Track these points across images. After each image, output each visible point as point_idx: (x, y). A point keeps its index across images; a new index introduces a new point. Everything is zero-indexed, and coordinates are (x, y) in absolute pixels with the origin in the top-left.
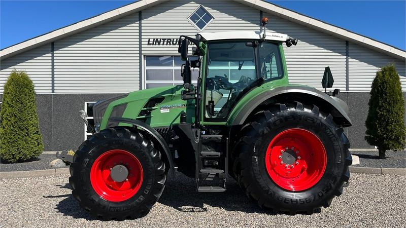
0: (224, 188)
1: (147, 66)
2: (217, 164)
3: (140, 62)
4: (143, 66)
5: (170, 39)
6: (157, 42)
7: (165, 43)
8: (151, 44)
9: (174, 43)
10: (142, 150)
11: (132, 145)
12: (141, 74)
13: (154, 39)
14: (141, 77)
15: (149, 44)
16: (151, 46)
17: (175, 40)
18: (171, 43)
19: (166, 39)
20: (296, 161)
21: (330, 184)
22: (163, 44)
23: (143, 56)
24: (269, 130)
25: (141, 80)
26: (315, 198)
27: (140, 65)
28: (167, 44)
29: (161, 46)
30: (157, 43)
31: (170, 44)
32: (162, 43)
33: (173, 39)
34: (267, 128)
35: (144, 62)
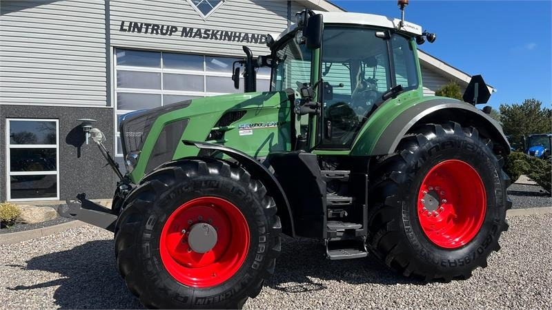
0: (364, 251)
1: (118, 65)
2: (346, 214)
3: (108, 58)
4: (112, 65)
5: (158, 26)
6: (136, 27)
7: (150, 31)
8: (125, 30)
9: (164, 31)
10: (249, 196)
11: (234, 187)
12: (108, 77)
13: (131, 23)
14: (108, 82)
15: (122, 29)
16: (126, 33)
17: (165, 28)
18: (159, 31)
19: (150, 25)
20: (440, 205)
21: (490, 236)
22: (146, 32)
23: (112, 48)
24: (423, 161)
25: (108, 86)
26: (474, 256)
27: (108, 63)
28: (152, 33)
29: (142, 34)
30: (136, 30)
31: (157, 33)
32: (144, 30)
33: (163, 26)
34: (421, 159)
35: (114, 58)
